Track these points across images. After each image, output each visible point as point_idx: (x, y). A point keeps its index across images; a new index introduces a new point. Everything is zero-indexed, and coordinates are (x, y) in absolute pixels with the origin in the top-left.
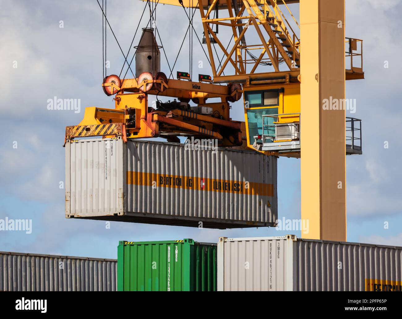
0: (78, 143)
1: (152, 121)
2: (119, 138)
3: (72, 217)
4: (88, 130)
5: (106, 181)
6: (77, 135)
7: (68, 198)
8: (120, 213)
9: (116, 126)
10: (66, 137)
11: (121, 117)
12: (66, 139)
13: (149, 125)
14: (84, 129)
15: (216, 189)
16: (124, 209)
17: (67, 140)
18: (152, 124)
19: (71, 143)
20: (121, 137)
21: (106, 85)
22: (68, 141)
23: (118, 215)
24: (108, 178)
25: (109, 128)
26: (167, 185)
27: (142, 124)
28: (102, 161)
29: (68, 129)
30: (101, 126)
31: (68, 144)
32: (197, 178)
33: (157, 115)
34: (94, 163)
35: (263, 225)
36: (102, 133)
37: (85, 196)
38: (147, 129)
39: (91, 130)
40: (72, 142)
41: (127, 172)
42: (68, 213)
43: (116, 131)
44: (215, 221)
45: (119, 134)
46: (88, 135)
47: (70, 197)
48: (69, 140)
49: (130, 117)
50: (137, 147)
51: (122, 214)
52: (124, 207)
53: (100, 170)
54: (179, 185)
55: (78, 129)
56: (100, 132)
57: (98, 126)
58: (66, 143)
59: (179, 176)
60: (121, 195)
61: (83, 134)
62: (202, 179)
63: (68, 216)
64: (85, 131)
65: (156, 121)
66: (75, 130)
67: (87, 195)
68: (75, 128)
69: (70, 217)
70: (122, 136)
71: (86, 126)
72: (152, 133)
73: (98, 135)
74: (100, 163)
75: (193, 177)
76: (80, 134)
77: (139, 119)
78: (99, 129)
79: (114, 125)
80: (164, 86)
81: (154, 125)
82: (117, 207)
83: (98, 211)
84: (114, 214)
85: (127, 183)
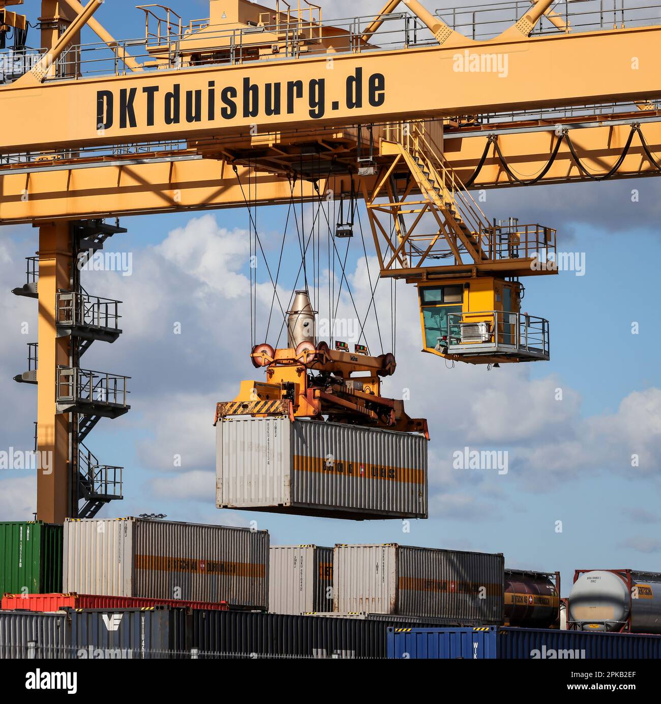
0: (232, 421)
1: (314, 397)
2: (286, 417)
3: (225, 507)
4: (245, 406)
5: (268, 466)
6: (231, 412)
7: (219, 486)
8: (286, 504)
9: (281, 403)
10: (218, 414)
11: (276, 393)
12: (217, 417)
13: (310, 402)
14: (239, 406)
15: (374, 476)
16: (291, 499)
17: (219, 419)
18: (313, 401)
19: (223, 422)
20: (287, 416)
21: (255, 355)
22: (220, 420)
23: (284, 505)
24: (271, 462)
25: (272, 405)
26: (330, 472)
27: (302, 401)
28: (263, 443)
29: (220, 405)
30: (262, 403)
31: (219, 423)
32: (357, 463)
33: (319, 391)
34: (253, 445)
35: (414, 516)
36: (264, 411)
37: (241, 483)
38: (307, 407)
39: (249, 407)
40: (224, 420)
41: (294, 456)
42: (220, 503)
43: (281, 409)
44: (372, 512)
45: (284, 412)
46: (245, 413)
47: (222, 484)
48: (222, 418)
49: (287, 392)
50: (302, 428)
51: (288, 505)
52: (291, 497)
53: (261, 453)
54: (341, 471)
55: (232, 406)
56: (261, 409)
57: (258, 403)
58: (217, 421)
59: (340, 461)
60: (287, 483)
61: (239, 412)
62: (361, 464)
63: (220, 506)
64: (241, 409)
65: (318, 397)
66: (228, 407)
67: (244, 482)
68: (229, 405)
69: (222, 507)
70: (289, 414)
71: (243, 403)
72: (314, 411)
73: (259, 412)
74: (261, 445)
75: (353, 462)
76: (235, 412)
77: (298, 395)
78: (259, 406)
79: (278, 402)
80: (326, 357)
81: (316, 402)
82: (283, 497)
83: (259, 501)
84: (279, 504)
85: (294, 469)
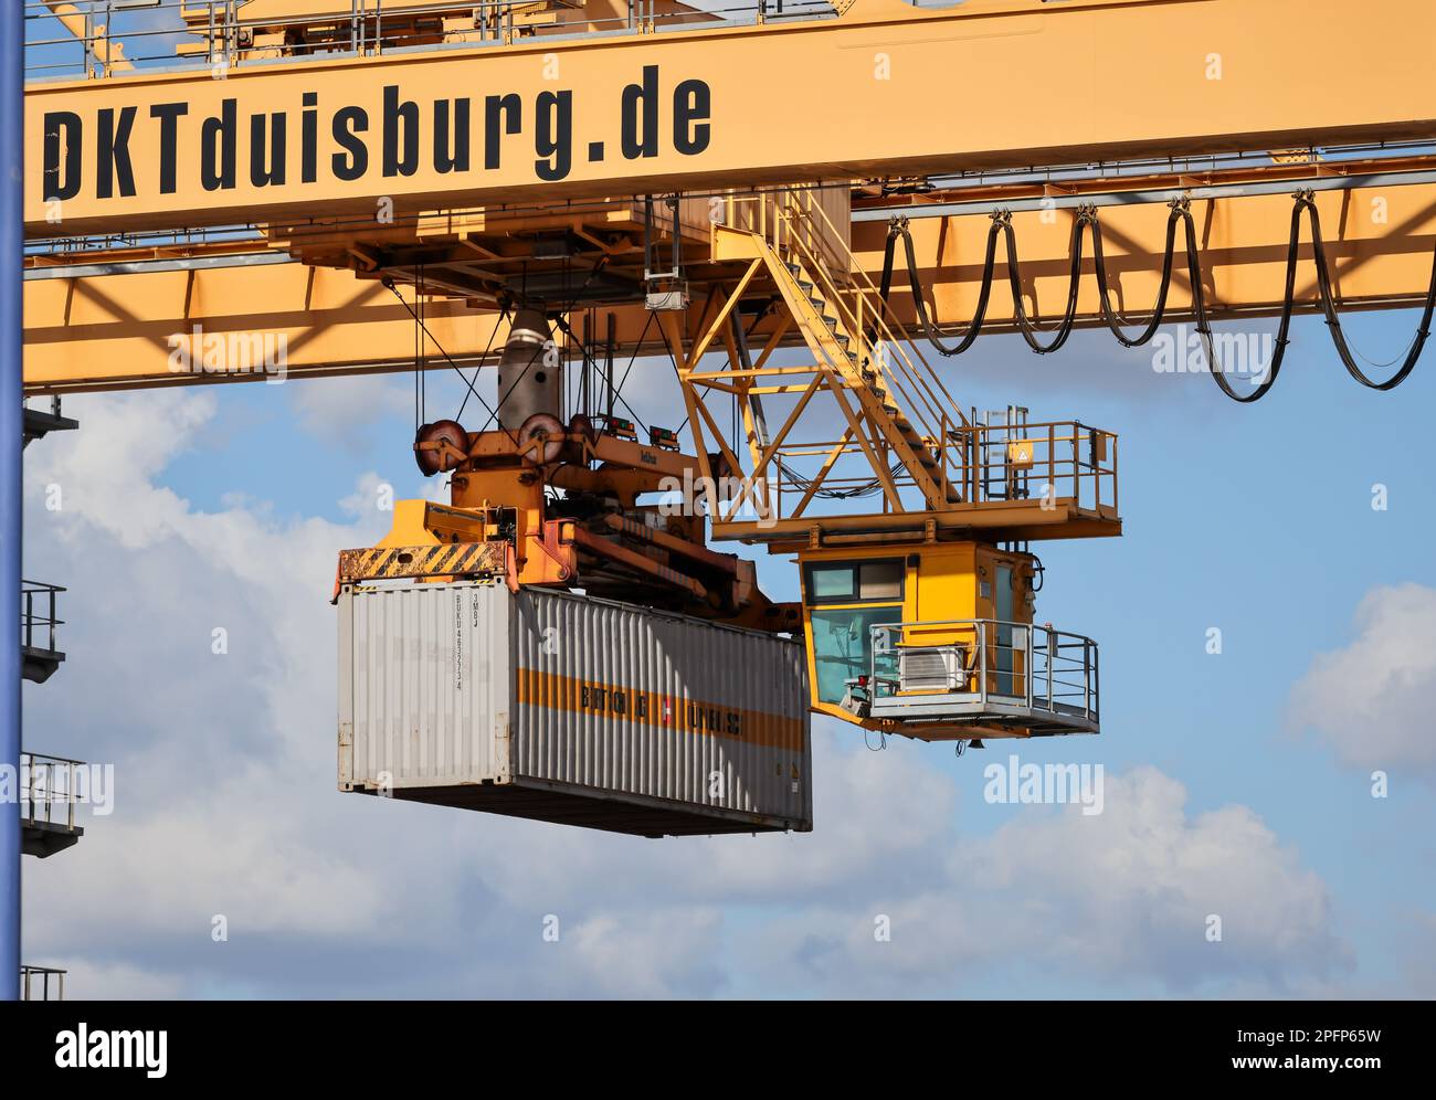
0: (375, 593)
1: (561, 541)
2: (499, 581)
3: (360, 789)
4: (405, 558)
5: (458, 692)
6: (372, 572)
7: (346, 740)
8: (499, 779)
9: (489, 549)
10: (341, 578)
11: (474, 530)
12: (341, 584)
13: (551, 553)
14: (392, 557)
15: (693, 726)
16: (511, 768)
17: (344, 587)
18: (558, 549)
19: (354, 594)
20: (502, 578)
21: (425, 445)
22: (347, 590)
23: (496, 782)
24: (465, 685)
25: (467, 555)
26: (596, 711)
27: (532, 548)
28: (447, 641)
29: (347, 556)
30: (446, 549)
31: (345, 598)
32: (656, 695)
33: (572, 526)
34: (424, 645)
35: (781, 825)
36: (448, 567)
37: (397, 734)
38: (545, 564)
39: (415, 559)
40: (356, 591)
41: (518, 670)
42: (347, 779)
43: (488, 563)
44: (688, 809)
45: (496, 569)
46: (404, 573)
47: (352, 736)
48: (350, 587)
49: (499, 530)
50: (536, 607)
51: (505, 780)
52: (511, 762)
53: (441, 664)
54: (621, 711)
55: (375, 557)
56: (441, 564)
57: (435, 550)
58: (340, 592)
59: (620, 687)
60: (503, 731)
61: (391, 571)
62: (665, 698)
63: (347, 786)
64: (396, 563)
65: (569, 541)
66: (366, 560)
67: (401, 732)
68: (368, 555)
69: (351, 788)
70: (507, 575)
71: (400, 550)
72: (562, 572)
73: (436, 572)
74: (441, 646)
75: (647, 693)
76: (382, 570)
77: (524, 535)
78: (438, 557)
79: (482, 547)
80: (588, 450)
81: (565, 552)
82: (492, 762)
83: (436, 774)
84: (484, 781)
85: (518, 701)
